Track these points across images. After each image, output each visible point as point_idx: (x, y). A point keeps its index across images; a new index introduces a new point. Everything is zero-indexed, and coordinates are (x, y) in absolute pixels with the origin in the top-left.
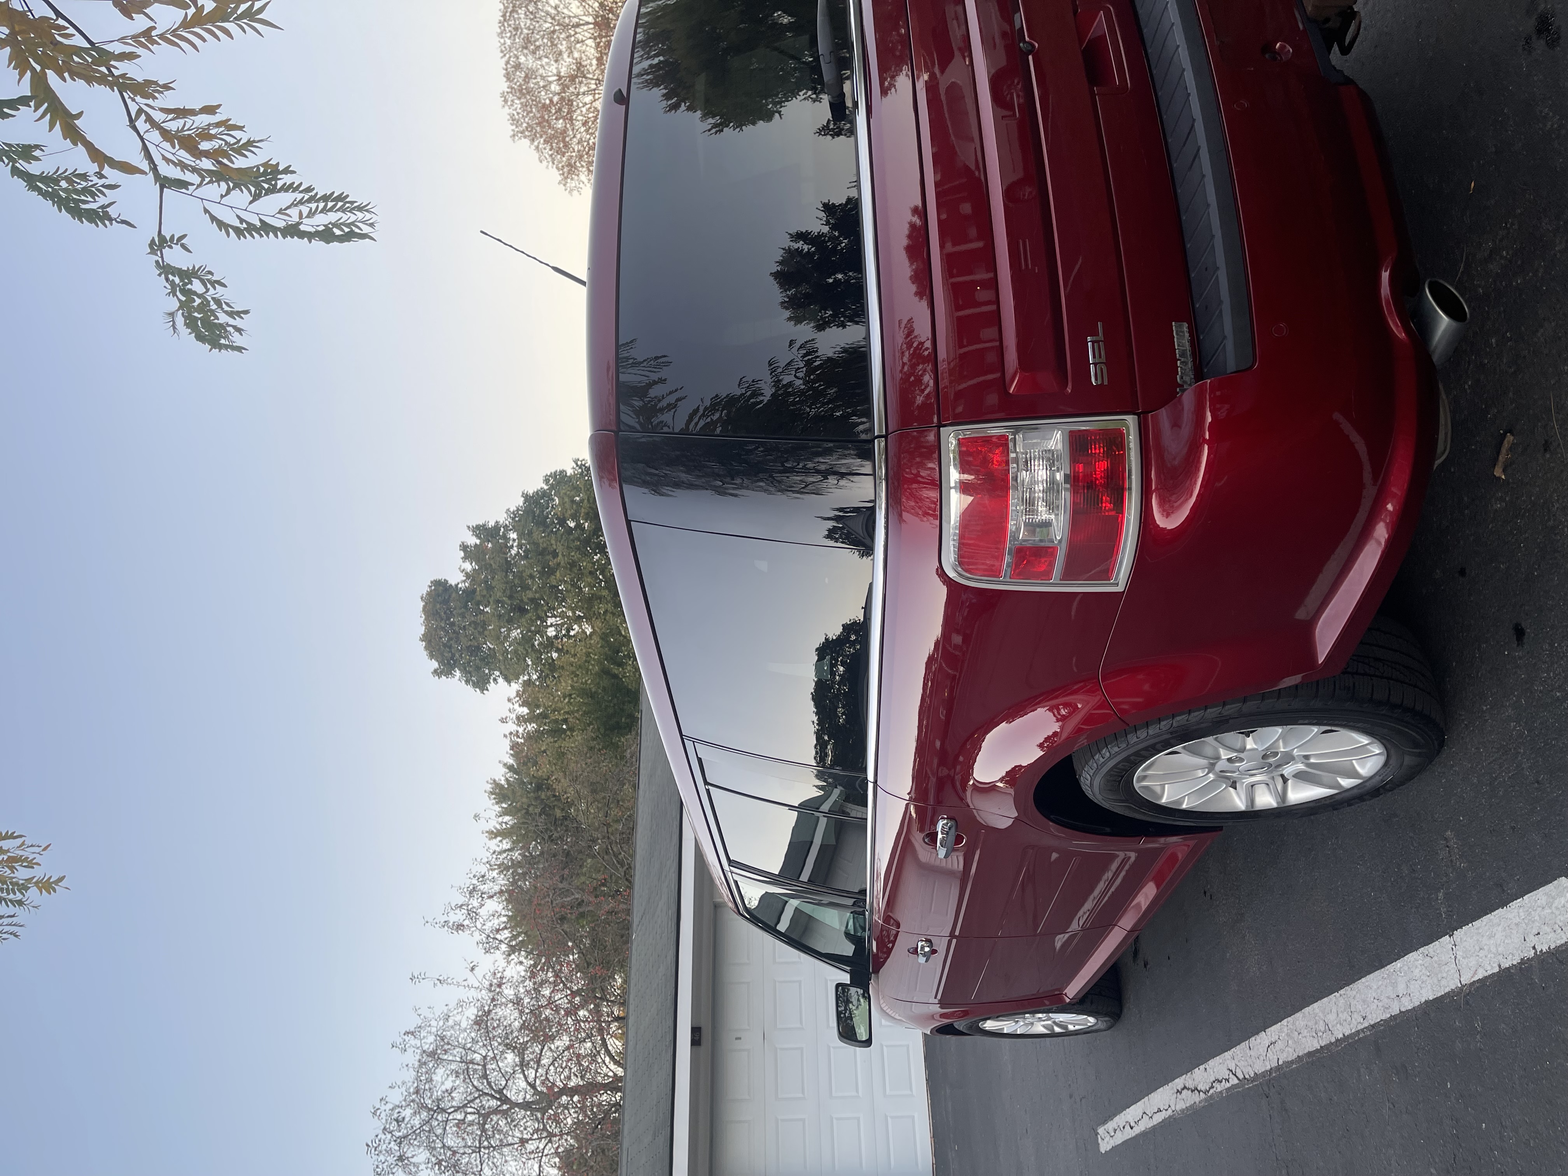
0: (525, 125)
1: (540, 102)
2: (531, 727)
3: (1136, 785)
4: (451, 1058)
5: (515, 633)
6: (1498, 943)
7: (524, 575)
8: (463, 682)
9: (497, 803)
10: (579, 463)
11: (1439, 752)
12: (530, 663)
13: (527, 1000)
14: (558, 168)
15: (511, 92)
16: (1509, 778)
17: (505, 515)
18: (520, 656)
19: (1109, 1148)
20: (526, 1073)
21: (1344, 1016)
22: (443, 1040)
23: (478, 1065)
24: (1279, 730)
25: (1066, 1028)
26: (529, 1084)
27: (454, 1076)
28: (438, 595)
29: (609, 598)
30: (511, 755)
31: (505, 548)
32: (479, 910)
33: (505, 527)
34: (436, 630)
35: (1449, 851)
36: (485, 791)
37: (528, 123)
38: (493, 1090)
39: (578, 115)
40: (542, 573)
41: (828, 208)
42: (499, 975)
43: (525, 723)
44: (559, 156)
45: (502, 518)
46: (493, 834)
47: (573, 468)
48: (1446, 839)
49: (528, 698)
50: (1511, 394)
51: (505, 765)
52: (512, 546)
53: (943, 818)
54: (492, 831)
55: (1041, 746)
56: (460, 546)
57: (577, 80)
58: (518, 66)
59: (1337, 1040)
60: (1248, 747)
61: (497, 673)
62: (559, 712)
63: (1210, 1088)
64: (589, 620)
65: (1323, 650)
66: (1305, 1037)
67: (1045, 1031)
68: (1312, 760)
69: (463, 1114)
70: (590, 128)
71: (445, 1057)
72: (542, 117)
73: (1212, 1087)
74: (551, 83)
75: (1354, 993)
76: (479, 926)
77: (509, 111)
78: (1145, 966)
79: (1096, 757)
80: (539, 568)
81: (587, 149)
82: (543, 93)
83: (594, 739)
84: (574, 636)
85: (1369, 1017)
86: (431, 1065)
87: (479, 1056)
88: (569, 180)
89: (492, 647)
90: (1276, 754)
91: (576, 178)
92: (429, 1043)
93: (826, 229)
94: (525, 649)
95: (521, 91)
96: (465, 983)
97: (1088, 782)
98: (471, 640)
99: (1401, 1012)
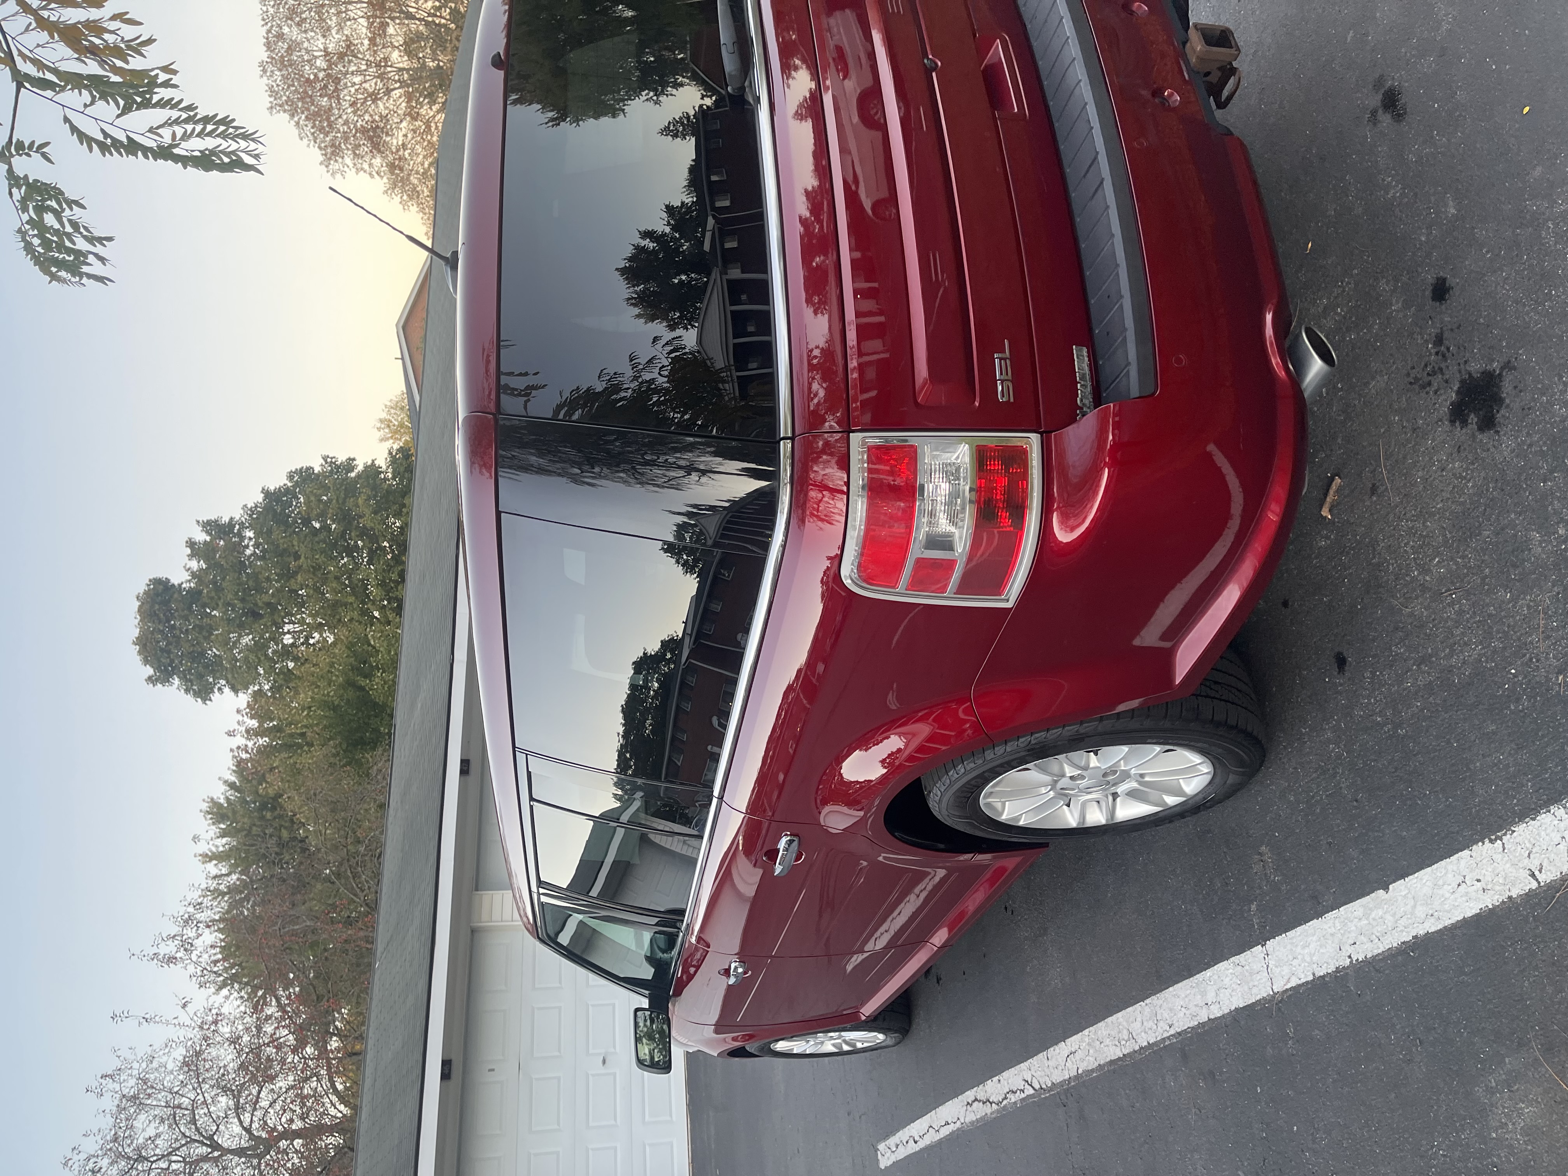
0: (284, 98)
1: (302, 76)
2: (263, 741)
3: (982, 801)
4: (154, 1103)
5: (246, 640)
6: (1313, 952)
7: (260, 576)
8: (182, 691)
9: (214, 823)
10: (329, 460)
11: (1258, 770)
12: (262, 672)
13: (246, 1038)
14: (320, 148)
15: (271, 63)
16: (1327, 796)
17: (242, 512)
18: (251, 664)
19: (889, 1163)
20: (242, 1117)
21: (1151, 1024)
22: (145, 1083)
23: (187, 1109)
24: (1125, 749)
25: (854, 1045)
26: (245, 1129)
27: (157, 1122)
28: (157, 595)
29: (355, 606)
30: (234, 771)
31: (239, 548)
32: (196, 941)
33: (242, 524)
34: (152, 633)
35: (1263, 866)
36: (201, 811)
37: (288, 97)
38: (203, 1136)
39: (345, 95)
40: (280, 576)
41: (670, 209)
42: (214, 1011)
43: (256, 736)
44: (322, 136)
45: (238, 514)
46: (208, 858)
47: (322, 465)
48: (1260, 854)
49: (258, 709)
50: (1339, 441)
51: (226, 782)
52: (247, 547)
53: (786, 835)
54: (207, 855)
55: (883, 762)
56: (187, 542)
57: (346, 58)
58: (280, 36)
59: (1141, 1048)
60: (1092, 765)
61: (223, 682)
62: (296, 725)
63: (1003, 1100)
64: (331, 629)
65: (1181, 672)
66: (1108, 1046)
67: (834, 1050)
68: (1147, 779)
69: (167, 1163)
70: (358, 109)
71: (149, 1102)
72: (305, 92)
73: (1006, 1098)
74: (316, 57)
75: (1161, 1002)
76: (194, 958)
77: (267, 82)
78: (938, 982)
79: (951, 773)
80: (278, 571)
81: (354, 131)
82: (307, 68)
83: (334, 756)
84: (314, 644)
85: (1176, 1024)
86: (132, 1110)
87: (187, 1100)
88: (332, 162)
89: (218, 653)
90: (1115, 772)
91: (340, 160)
92: (130, 1086)
93: (667, 230)
94: (256, 656)
95: (282, 62)
96: (176, 1021)
97: (937, 799)
98: (193, 645)
99: (1209, 1020)
